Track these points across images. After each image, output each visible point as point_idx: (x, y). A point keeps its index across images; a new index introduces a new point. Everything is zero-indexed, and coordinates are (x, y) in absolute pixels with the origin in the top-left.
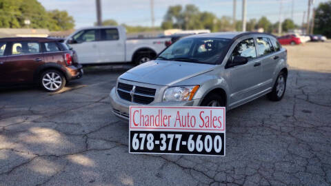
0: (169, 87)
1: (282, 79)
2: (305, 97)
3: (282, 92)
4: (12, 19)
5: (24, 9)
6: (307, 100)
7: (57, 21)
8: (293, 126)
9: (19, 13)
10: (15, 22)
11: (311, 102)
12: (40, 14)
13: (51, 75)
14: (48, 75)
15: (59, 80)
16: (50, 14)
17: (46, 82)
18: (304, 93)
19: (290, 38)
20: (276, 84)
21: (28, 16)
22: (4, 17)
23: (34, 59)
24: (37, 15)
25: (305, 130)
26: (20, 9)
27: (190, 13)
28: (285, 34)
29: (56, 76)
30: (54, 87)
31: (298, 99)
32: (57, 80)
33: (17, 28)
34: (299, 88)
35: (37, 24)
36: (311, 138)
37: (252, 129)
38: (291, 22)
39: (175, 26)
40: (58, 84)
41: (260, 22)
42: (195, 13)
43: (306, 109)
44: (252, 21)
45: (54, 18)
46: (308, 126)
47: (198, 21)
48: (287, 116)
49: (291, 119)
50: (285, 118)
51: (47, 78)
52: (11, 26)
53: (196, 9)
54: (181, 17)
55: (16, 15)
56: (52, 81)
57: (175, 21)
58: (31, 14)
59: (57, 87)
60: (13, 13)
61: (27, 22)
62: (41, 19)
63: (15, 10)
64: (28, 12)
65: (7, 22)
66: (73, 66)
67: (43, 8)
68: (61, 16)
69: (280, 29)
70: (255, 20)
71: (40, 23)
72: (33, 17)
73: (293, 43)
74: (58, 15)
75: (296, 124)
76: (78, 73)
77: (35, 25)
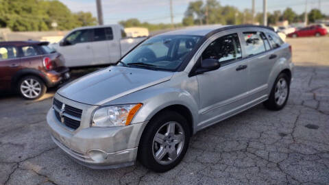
0: (100, 107)
1: (284, 83)
2: (314, 104)
3: (284, 98)
4: (41, 23)
5: (51, 12)
6: (317, 109)
7: (81, 23)
8: (286, 151)
9: (46, 17)
10: (44, 25)
11: (320, 112)
12: (65, 16)
13: (29, 82)
14: (26, 82)
15: (38, 86)
16: (75, 16)
17: (25, 89)
18: (314, 98)
19: (314, 29)
20: (274, 89)
21: (55, 19)
22: (33, 21)
23: (11, 65)
24: (63, 18)
25: (302, 158)
26: (48, 13)
27: (211, 7)
28: (311, 25)
29: (34, 83)
30: (33, 94)
31: (306, 106)
32: (36, 87)
33: (45, 30)
34: (311, 91)
35: (64, 26)
36: (308, 173)
37: (229, 156)
38: (318, 12)
39: (197, 22)
40: (38, 91)
41: (285, 14)
42: (216, 7)
43: (312, 123)
44: (276, 13)
45: (80, 20)
46: (308, 151)
47: (219, 15)
48: (283, 135)
49: (287, 140)
50: (280, 137)
51: (25, 85)
52: (40, 29)
53: (218, 4)
54: (201, 12)
55: (44, 19)
56: (31, 88)
57: (196, 16)
58: (59, 17)
59: (37, 94)
60: (41, 16)
61: (54, 25)
62: (67, 21)
63: (44, 14)
64: (55, 15)
65: (36, 26)
66: (53, 71)
67: (69, 10)
68: (85, 18)
69: (306, 19)
70: (279, 12)
71: (66, 25)
72: (60, 20)
73: (318, 35)
74: (83, 16)
75: (291, 147)
76: (60, 78)
77: (61, 27)
